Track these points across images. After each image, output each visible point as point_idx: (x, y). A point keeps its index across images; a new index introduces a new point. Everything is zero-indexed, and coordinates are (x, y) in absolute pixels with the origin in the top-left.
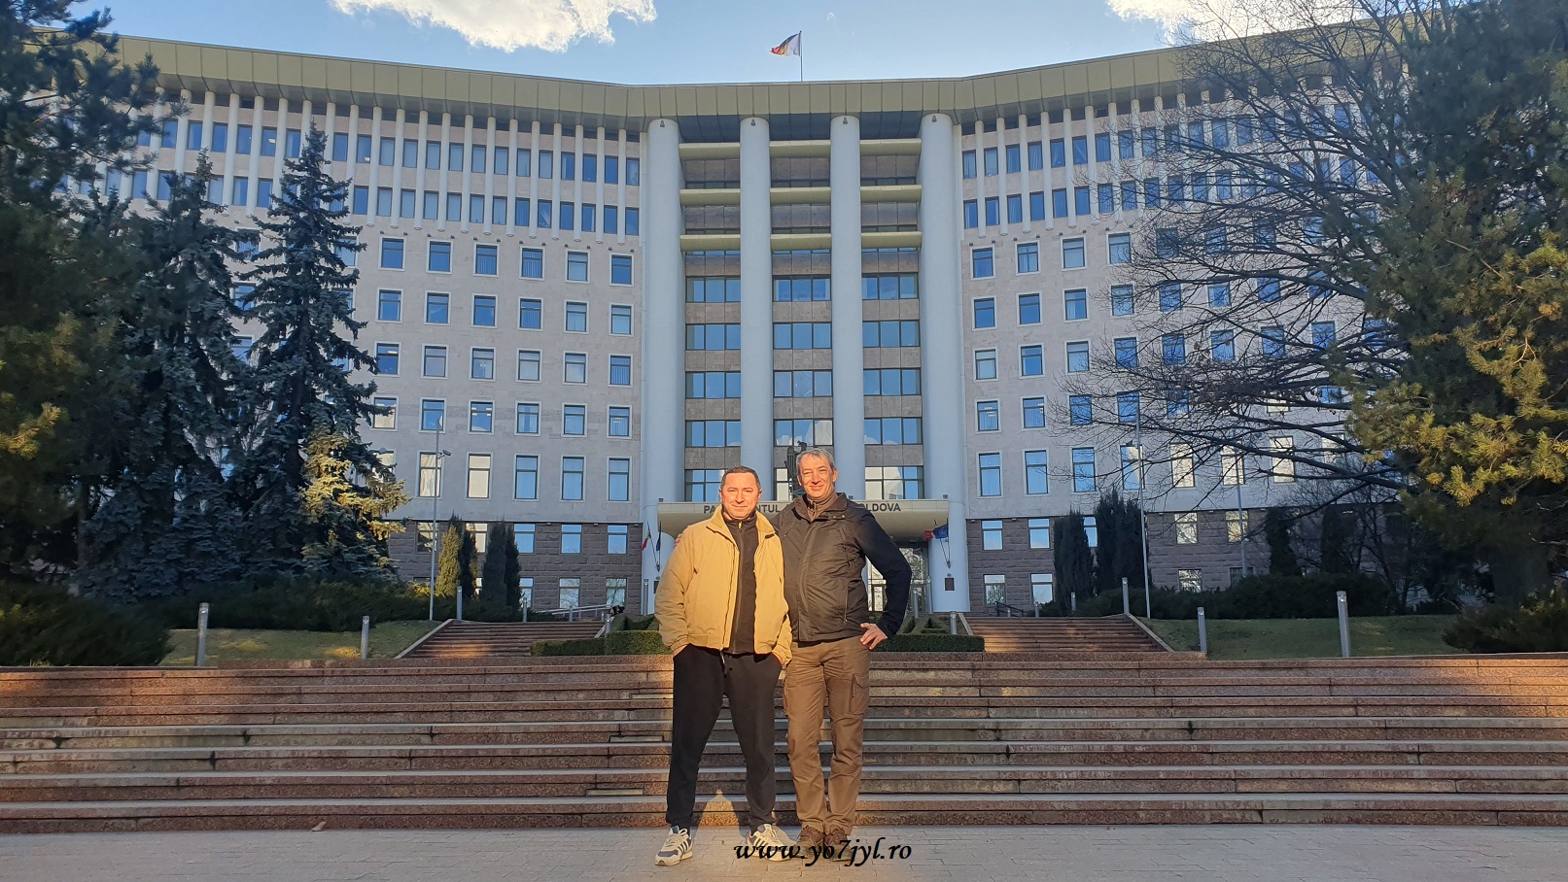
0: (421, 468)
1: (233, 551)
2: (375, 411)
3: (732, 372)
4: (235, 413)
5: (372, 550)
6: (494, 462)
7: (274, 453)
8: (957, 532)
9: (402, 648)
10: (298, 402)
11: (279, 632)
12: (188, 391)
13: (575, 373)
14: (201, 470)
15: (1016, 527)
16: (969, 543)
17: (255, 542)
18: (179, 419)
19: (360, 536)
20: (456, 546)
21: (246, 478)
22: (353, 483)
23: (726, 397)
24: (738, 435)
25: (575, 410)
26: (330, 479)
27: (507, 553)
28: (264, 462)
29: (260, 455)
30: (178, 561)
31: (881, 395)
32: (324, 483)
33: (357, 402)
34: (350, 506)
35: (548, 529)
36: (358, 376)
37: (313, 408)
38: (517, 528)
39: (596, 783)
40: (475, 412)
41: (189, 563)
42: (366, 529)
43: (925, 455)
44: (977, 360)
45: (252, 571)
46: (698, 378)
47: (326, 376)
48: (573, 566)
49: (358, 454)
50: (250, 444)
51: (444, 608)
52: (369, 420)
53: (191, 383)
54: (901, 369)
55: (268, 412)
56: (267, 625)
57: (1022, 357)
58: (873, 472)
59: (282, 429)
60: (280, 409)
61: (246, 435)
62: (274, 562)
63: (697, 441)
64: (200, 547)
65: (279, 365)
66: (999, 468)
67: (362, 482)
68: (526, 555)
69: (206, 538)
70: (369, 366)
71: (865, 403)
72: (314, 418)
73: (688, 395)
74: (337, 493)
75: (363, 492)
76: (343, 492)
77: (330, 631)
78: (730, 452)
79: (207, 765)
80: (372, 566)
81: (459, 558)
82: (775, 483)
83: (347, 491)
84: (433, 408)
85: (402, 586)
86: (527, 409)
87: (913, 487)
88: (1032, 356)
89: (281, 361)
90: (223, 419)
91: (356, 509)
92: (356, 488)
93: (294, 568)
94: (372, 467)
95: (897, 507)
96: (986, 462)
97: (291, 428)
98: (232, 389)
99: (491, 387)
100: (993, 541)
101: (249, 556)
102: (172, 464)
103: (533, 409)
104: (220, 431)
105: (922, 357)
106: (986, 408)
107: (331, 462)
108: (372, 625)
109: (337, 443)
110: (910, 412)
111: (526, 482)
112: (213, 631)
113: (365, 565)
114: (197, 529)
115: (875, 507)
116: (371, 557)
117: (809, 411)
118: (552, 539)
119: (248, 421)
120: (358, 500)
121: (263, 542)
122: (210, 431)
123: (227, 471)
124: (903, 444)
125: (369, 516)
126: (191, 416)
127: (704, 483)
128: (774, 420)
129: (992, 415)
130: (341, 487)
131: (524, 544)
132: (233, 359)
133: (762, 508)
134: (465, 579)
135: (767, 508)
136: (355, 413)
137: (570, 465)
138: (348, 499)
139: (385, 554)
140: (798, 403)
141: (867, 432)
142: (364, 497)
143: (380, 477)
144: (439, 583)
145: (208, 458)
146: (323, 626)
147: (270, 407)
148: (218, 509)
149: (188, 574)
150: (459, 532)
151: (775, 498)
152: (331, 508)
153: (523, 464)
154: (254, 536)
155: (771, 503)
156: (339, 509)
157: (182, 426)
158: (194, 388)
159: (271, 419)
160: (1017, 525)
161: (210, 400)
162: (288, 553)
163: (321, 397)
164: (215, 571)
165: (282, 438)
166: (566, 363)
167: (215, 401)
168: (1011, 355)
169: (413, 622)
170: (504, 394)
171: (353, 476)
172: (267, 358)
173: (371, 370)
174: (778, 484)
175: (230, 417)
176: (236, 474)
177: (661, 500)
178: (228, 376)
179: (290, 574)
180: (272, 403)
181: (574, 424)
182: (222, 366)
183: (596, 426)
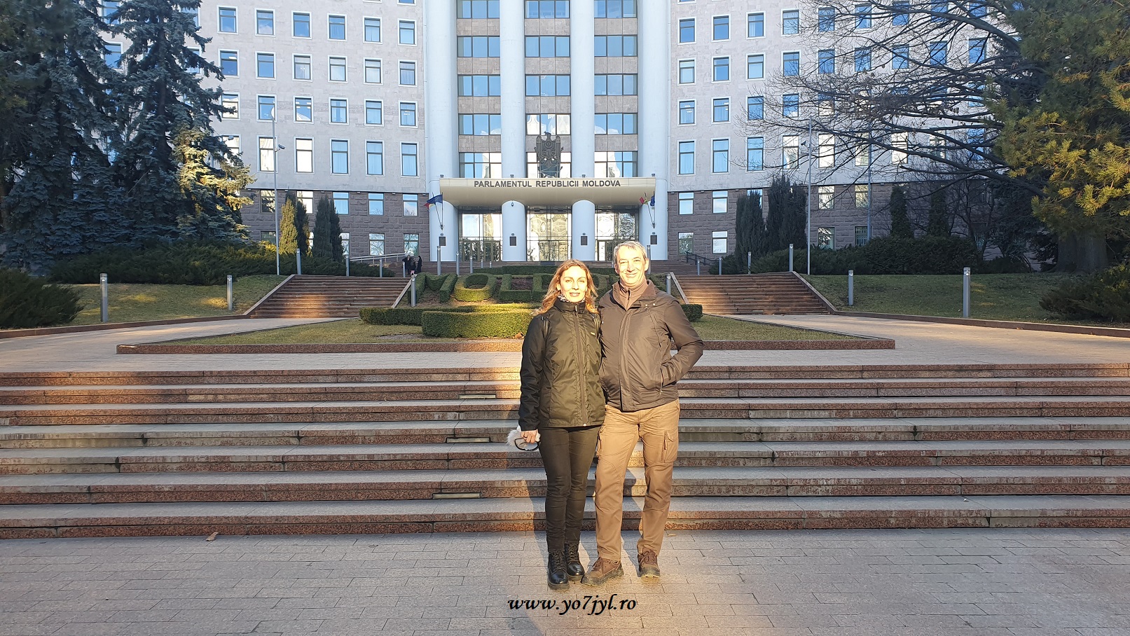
0: (260, 149)
1: (123, 220)
2: (224, 110)
3: (493, 75)
4: (113, 111)
5: (228, 218)
6: (315, 145)
7: (147, 143)
8: (661, 200)
9: (258, 298)
10: (163, 103)
11: (163, 286)
12: (73, 94)
13: (373, 75)
14: (91, 156)
15: (703, 197)
16: (669, 209)
17: (138, 212)
18: (68, 115)
19: (219, 208)
20: (292, 215)
21: (127, 163)
22: (211, 166)
23: (489, 96)
24: (499, 125)
25: (375, 105)
26: (193, 164)
27: (331, 221)
28: (141, 150)
29: (137, 145)
30: (80, 227)
31: (607, 95)
32: (188, 168)
33: (209, 103)
34: (210, 185)
35: (358, 197)
36: (208, 83)
37: (175, 108)
38: (335, 195)
39: (441, 489)
40: (298, 105)
41: (88, 229)
42: (223, 202)
43: (639, 142)
44: (680, 69)
45: (138, 235)
46: (467, 80)
47: (183, 82)
48: (379, 225)
49: (213, 144)
50: (128, 136)
51: (288, 265)
52: (219, 118)
53: (74, 86)
54: (623, 74)
55: (139, 110)
56: (155, 281)
57: (714, 66)
58: (601, 156)
59: (151, 125)
60: (149, 108)
61: (124, 130)
62: (155, 228)
63: (467, 129)
64: (97, 217)
65: (145, 73)
66: (693, 153)
67: (217, 166)
68: (343, 215)
69: (101, 210)
70: (216, 74)
71: (595, 101)
72: (176, 116)
73: (460, 94)
74: (199, 175)
75: (219, 174)
76: (203, 174)
77: (203, 285)
78: (492, 139)
79: (113, 469)
80: (230, 231)
81: (295, 224)
82: (527, 163)
83: (207, 174)
84: (266, 101)
85: (254, 248)
86: (338, 103)
87: (629, 167)
88: (722, 65)
89: (146, 70)
90: (104, 116)
91: (214, 188)
92: (214, 172)
93: (171, 233)
94: (224, 154)
95: (618, 183)
96: (684, 148)
97: (159, 124)
98: (108, 92)
99: (310, 86)
100: (686, 208)
101: (135, 223)
102: (67, 152)
103: (342, 104)
104: (101, 125)
105: (639, 65)
106: (687, 106)
107: (192, 151)
108: (234, 280)
109: (195, 136)
110: (629, 109)
111: (340, 160)
112: (113, 286)
113: (225, 231)
114: (93, 203)
115: (602, 183)
116: (229, 224)
117: (552, 107)
118: (362, 204)
119: (125, 119)
120: (216, 181)
121: (145, 212)
122: (94, 125)
123: (112, 156)
124: (623, 134)
125: (225, 192)
126: (77, 113)
127: (474, 163)
128: (526, 114)
129: (690, 111)
130: (202, 171)
131: (341, 208)
132: (106, 68)
133: (518, 183)
134: (302, 240)
135: (521, 183)
136: (208, 112)
137: (372, 148)
138: (208, 180)
139: (240, 221)
140: (544, 101)
141: (597, 123)
142: (220, 178)
143: (231, 161)
144: (281, 244)
145: (96, 147)
146: (197, 281)
147: (141, 107)
148: (107, 187)
149: (90, 237)
150: (293, 204)
151: (527, 177)
152: (195, 187)
153: (337, 146)
154: (137, 208)
155: (525, 180)
156: (201, 188)
157: (70, 121)
158: (78, 91)
159: (142, 116)
160: (705, 196)
161: (91, 100)
162: (166, 221)
163: (180, 99)
164: (110, 235)
165: (153, 132)
166: (366, 67)
167: (96, 101)
168: (706, 66)
169: (264, 276)
170: (320, 94)
171: (210, 161)
172: (134, 66)
173: (218, 77)
174: (529, 165)
175: (109, 114)
176: (118, 159)
177: (442, 176)
178: (104, 81)
179: (168, 238)
180: (142, 103)
181: (374, 115)
182: (98, 73)
183: (390, 118)
